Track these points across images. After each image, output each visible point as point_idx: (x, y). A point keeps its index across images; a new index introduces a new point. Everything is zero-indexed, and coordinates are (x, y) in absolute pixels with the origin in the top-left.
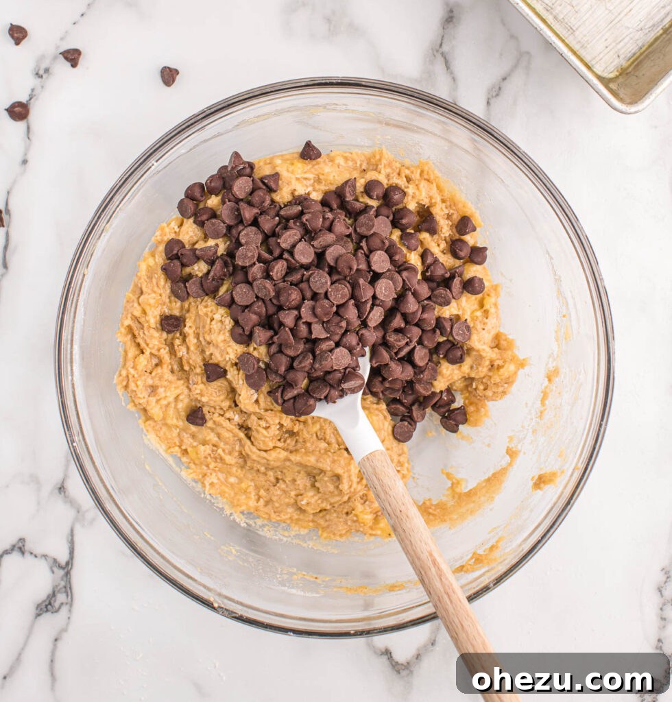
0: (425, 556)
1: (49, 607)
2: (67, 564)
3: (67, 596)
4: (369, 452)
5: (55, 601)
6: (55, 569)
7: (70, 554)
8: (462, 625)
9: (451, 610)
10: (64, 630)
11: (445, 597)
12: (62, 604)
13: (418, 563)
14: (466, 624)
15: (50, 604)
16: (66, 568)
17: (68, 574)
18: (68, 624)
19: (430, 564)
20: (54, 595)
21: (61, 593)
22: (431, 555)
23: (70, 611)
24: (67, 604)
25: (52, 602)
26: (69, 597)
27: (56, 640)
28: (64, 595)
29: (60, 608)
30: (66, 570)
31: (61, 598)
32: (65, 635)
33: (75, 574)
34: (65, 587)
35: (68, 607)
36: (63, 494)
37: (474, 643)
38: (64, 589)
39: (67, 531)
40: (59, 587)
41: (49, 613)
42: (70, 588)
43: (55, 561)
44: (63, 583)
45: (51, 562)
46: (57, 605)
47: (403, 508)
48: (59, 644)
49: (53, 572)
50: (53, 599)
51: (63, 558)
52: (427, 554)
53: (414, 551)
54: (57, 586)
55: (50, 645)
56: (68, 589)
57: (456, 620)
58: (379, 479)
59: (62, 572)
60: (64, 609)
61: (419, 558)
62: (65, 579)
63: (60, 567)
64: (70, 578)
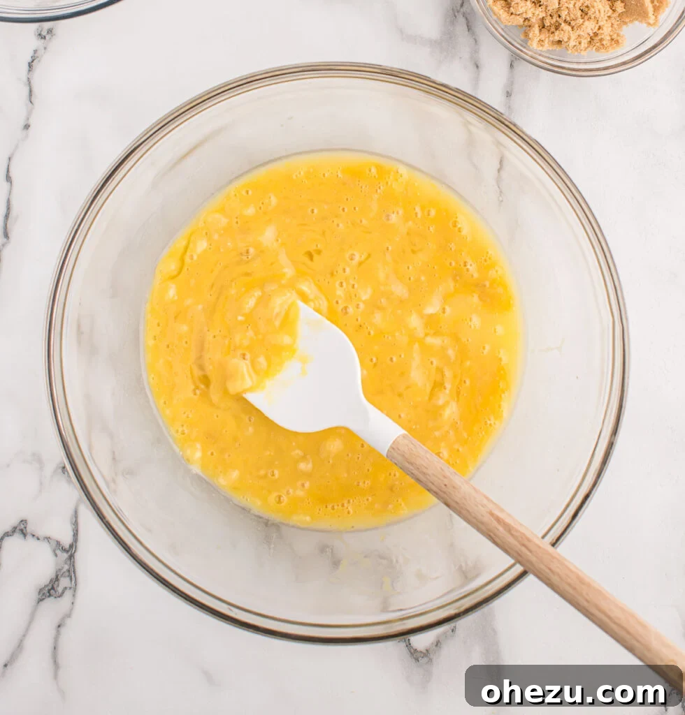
0: (487, 518)
1: (52, 591)
2: (71, 546)
3: (71, 579)
4: (392, 442)
5: (58, 586)
6: (58, 552)
7: (74, 535)
8: (550, 569)
9: (534, 559)
10: (69, 615)
11: (523, 549)
12: (66, 588)
13: (484, 528)
14: (553, 566)
15: (53, 588)
16: (70, 551)
17: (71, 557)
18: (72, 610)
19: (495, 523)
20: (57, 579)
21: (65, 577)
22: (492, 514)
23: (74, 596)
24: (70, 588)
25: (55, 586)
26: (73, 582)
27: (59, 626)
28: (68, 579)
29: (63, 593)
30: (70, 553)
31: (64, 582)
32: (68, 621)
33: (79, 556)
34: (69, 571)
35: (72, 591)
36: (66, 473)
37: (569, 580)
38: (67, 574)
39: (71, 512)
40: (62, 571)
41: (52, 598)
42: (74, 572)
43: (58, 543)
44: (66, 567)
45: (54, 544)
46: (60, 589)
47: (446, 482)
48: (63, 630)
49: (56, 555)
50: (56, 583)
51: (67, 540)
52: (489, 515)
53: (475, 518)
54: (60, 570)
55: (54, 632)
56: (72, 573)
57: (543, 567)
58: (412, 464)
59: (65, 555)
60: (68, 594)
61: (482, 523)
62: (69, 562)
63: (64, 550)
64: (74, 562)
